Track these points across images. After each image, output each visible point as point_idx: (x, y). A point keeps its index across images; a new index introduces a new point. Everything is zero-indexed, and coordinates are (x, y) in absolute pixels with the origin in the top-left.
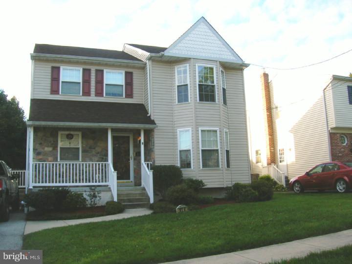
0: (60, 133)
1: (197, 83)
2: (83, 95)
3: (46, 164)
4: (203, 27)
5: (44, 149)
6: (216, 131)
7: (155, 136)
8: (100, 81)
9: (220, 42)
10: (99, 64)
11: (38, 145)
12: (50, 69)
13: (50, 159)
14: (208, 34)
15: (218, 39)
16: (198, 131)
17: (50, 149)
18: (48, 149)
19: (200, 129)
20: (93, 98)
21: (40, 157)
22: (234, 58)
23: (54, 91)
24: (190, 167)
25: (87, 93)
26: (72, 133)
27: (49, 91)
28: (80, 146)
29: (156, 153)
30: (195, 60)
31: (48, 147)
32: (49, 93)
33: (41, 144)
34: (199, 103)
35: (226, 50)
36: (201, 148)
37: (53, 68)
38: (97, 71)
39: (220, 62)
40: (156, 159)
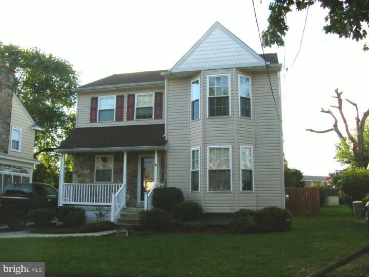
0: (96, 157)
1: (208, 96)
2: (116, 121)
3: (83, 185)
4: (218, 33)
5: (83, 171)
6: (228, 149)
7: (169, 157)
8: (131, 106)
9: (237, 46)
10: (130, 90)
11: (79, 168)
12: (90, 100)
13: (88, 180)
14: (223, 39)
15: (236, 43)
16: (206, 150)
17: (88, 171)
18: (87, 172)
19: (209, 147)
20: (125, 123)
21: (80, 179)
22: (256, 61)
23: (93, 119)
24: (198, 190)
25: (119, 118)
26: (106, 156)
27: (89, 119)
28: (112, 168)
29: (169, 175)
30: (205, 71)
31: (87, 169)
32: (89, 122)
33: (81, 167)
34: (208, 119)
35: (245, 52)
36: (208, 169)
37: (93, 99)
38: (129, 96)
39: (236, 68)
40: (169, 181)
